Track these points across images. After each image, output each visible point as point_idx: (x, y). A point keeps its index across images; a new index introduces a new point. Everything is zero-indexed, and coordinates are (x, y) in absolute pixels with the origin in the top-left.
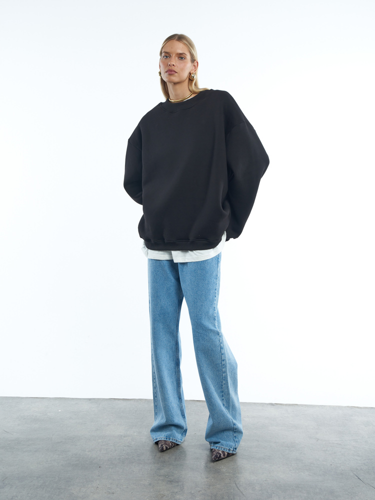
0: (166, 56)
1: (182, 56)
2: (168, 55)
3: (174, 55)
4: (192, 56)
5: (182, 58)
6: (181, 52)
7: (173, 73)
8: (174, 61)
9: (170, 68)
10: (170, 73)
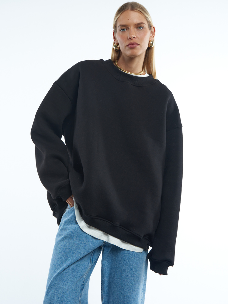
0: (123, 29)
1: (140, 25)
2: (124, 28)
3: (132, 27)
4: (149, 23)
5: (140, 28)
6: (139, 22)
7: (135, 45)
8: (134, 33)
9: (132, 41)
10: (132, 46)
